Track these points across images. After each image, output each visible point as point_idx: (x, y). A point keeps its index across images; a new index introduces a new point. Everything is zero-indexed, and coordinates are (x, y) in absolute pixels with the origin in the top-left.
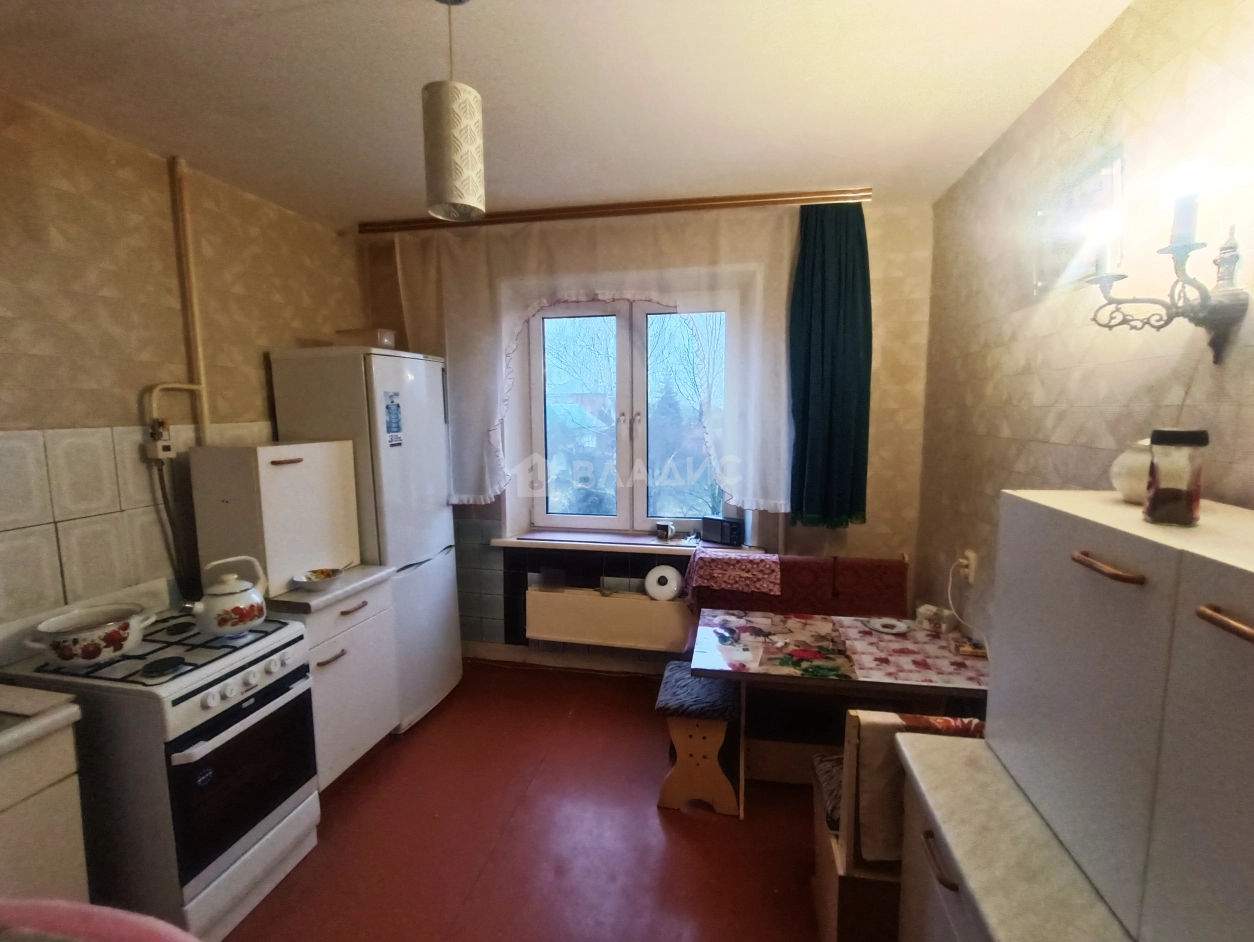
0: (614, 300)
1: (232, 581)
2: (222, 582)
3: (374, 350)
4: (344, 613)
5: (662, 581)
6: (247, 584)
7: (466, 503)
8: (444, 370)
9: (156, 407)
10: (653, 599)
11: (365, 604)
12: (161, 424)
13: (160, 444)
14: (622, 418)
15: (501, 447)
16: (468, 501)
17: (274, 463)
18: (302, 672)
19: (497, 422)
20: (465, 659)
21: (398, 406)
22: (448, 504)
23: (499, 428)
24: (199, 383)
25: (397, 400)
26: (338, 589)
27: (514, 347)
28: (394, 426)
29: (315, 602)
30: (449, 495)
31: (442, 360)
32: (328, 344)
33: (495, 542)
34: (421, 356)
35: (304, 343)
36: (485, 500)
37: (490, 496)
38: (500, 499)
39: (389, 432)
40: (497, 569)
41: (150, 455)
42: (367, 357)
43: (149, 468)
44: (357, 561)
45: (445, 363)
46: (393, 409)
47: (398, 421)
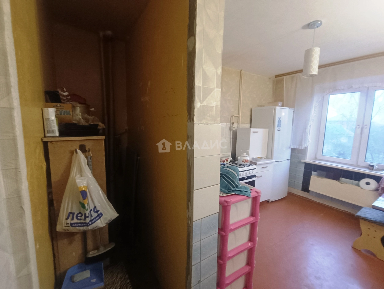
0: (359, 87)
1: (245, 154)
2: (243, 154)
3: (277, 107)
4: (263, 167)
5: (368, 184)
6: (247, 156)
7: (295, 148)
8: (294, 112)
9: (233, 120)
10: (362, 188)
11: (267, 167)
12: (234, 123)
13: (233, 127)
14: (358, 127)
15: (309, 133)
16: (296, 147)
17: (253, 132)
18: (254, 176)
19: (309, 126)
20: (288, 192)
21: (281, 121)
22: (290, 148)
23: (309, 128)
24: (240, 115)
25: (281, 119)
26: (262, 162)
27: (318, 104)
28: (279, 126)
29: (258, 163)
30: (291, 145)
31: (294, 109)
32: (264, 106)
33: (302, 161)
34: (288, 108)
35: (259, 106)
36: (302, 148)
37: (303, 147)
38: (306, 148)
39: (278, 127)
40: (302, 168)
41: (231, 129)
42: (275, 109)
43: (230, 131)
44: (266, 158)
45: (294, 110)
46: (280, 122)
47: (280, 124)
